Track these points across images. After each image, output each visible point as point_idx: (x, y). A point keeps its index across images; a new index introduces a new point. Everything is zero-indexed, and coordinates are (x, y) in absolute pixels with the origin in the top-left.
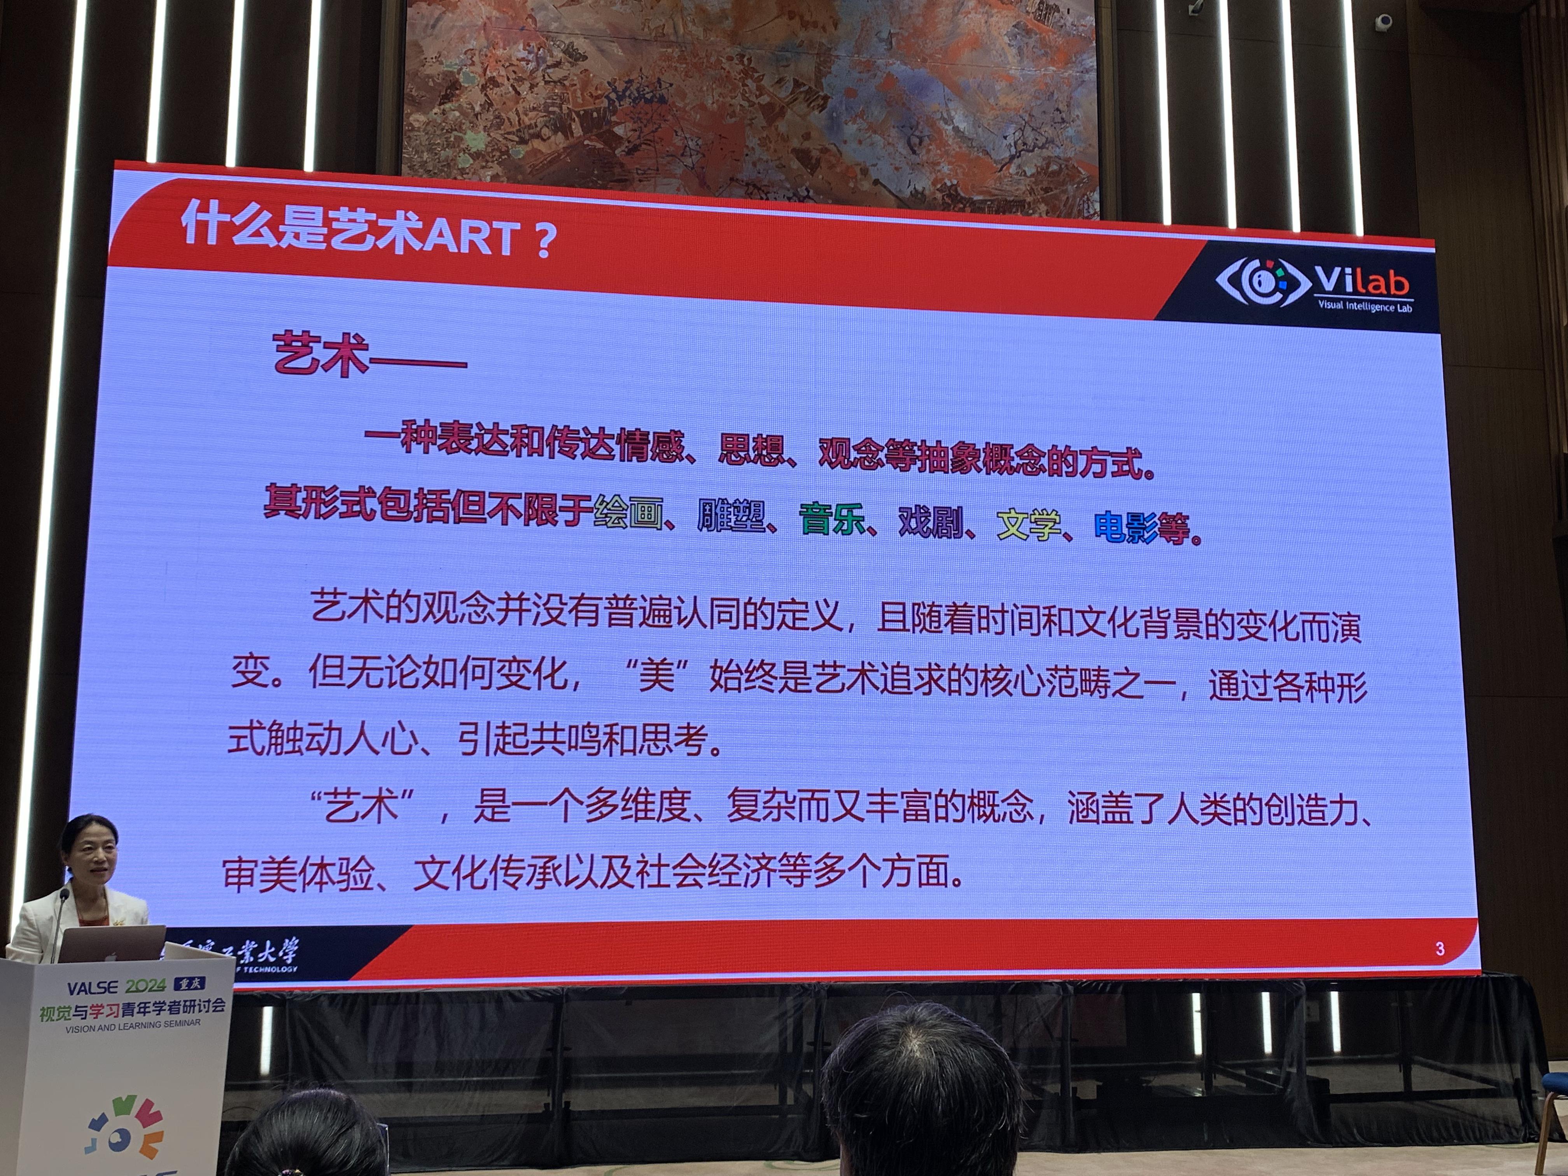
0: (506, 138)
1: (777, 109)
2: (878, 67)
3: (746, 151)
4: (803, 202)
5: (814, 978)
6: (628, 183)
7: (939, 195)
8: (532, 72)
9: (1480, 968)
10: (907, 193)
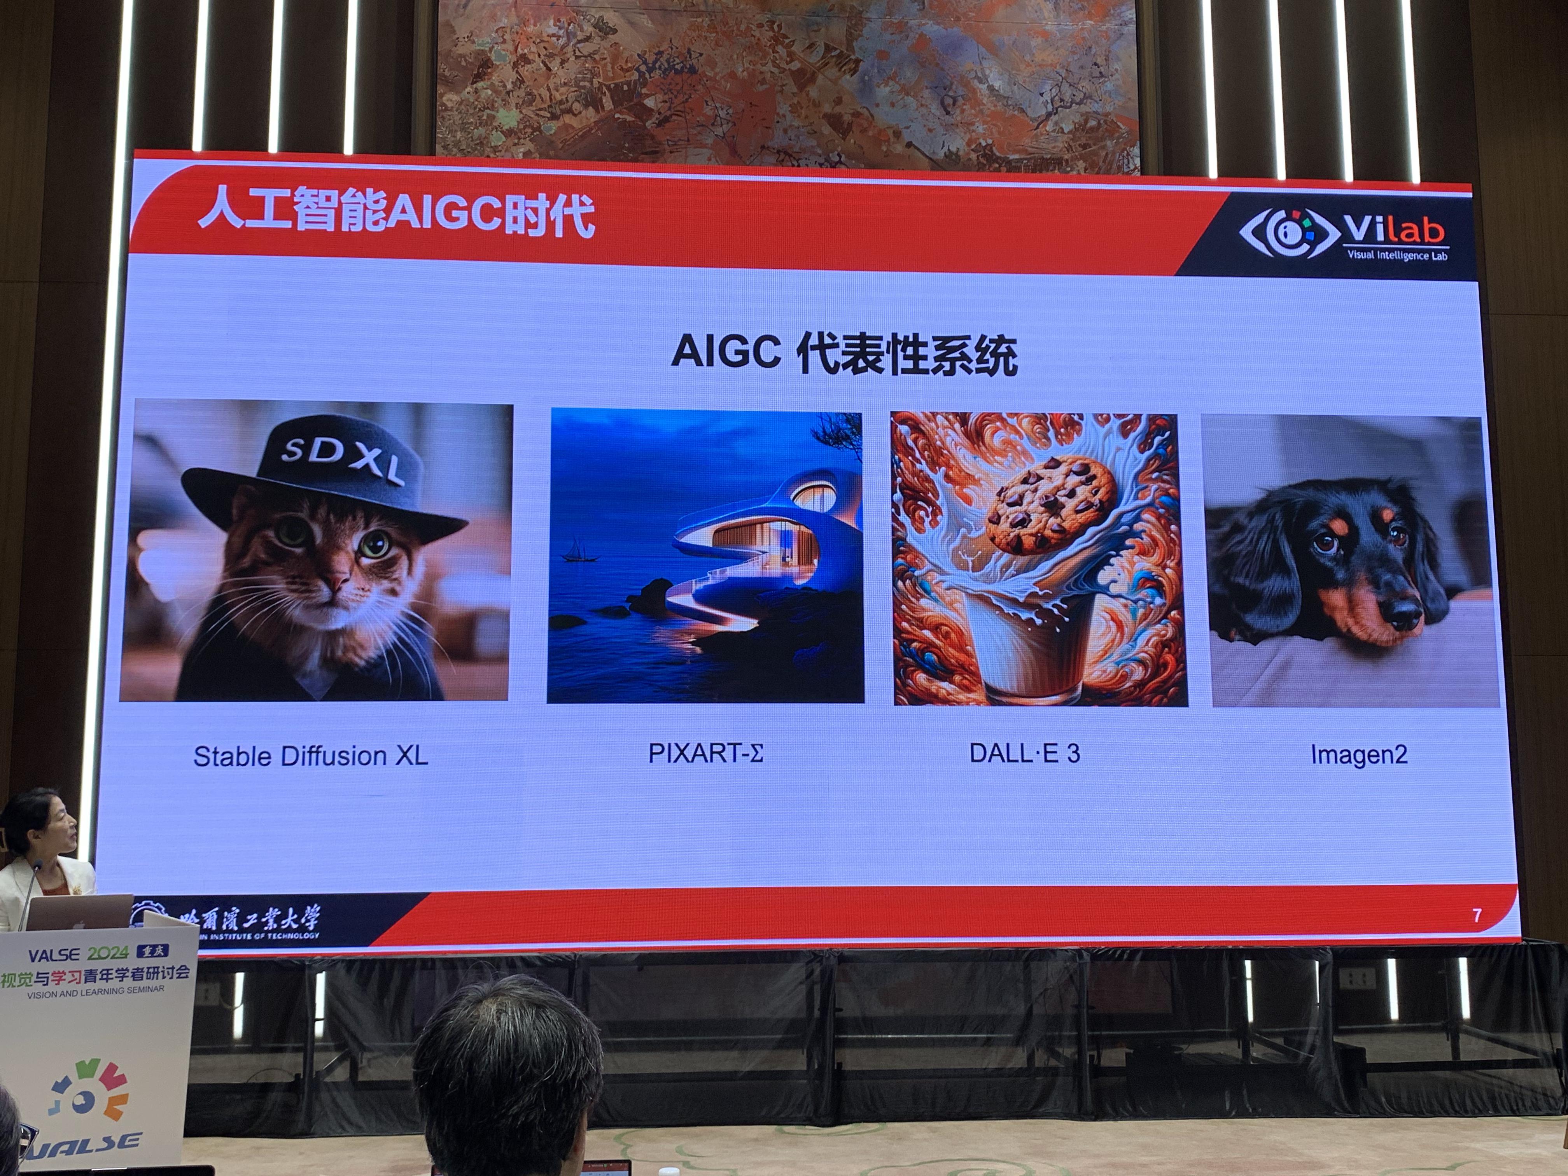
0: (537, 115)
1: (808, 75)
2: (911, 28)
3: (776, 118)
4: (834, 167)
5: (826, 945)
6: (658, 155)
7: (973, 156)
8: (563, 48)
9: (1520, 935)
10: (941, 154)
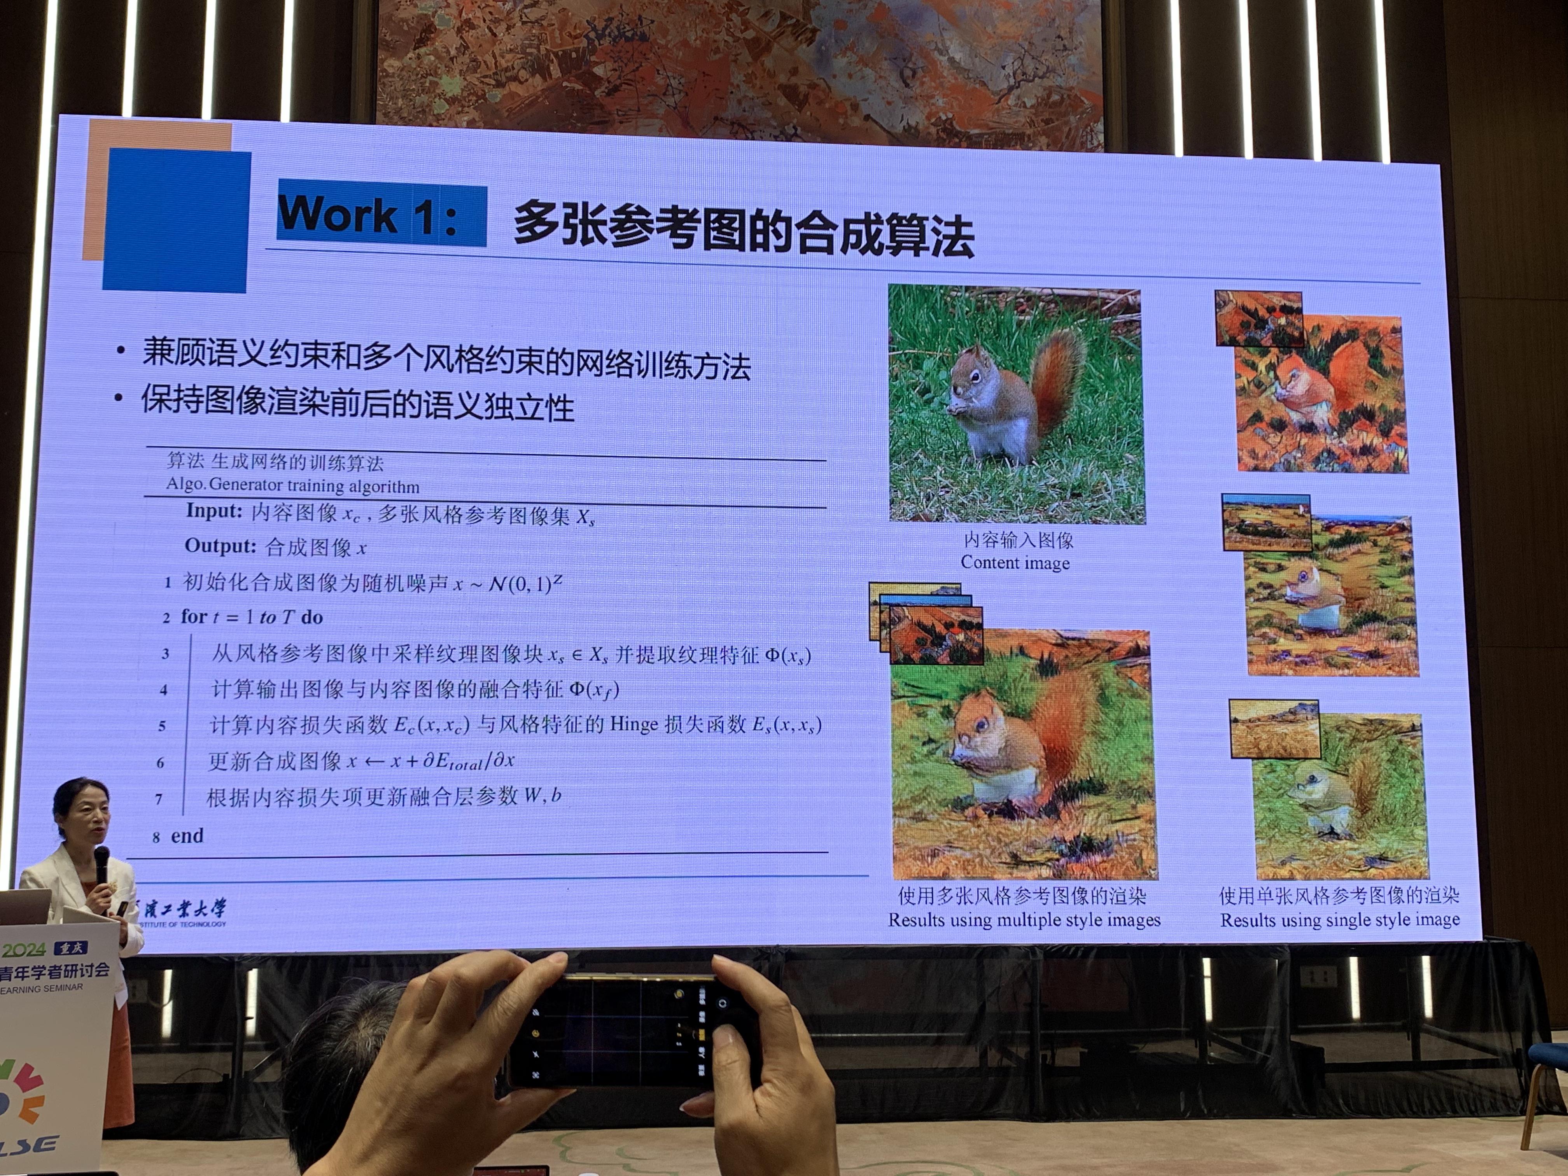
0: (482, 82)
1: (763, 44)
3: (730, 89)
6: (608, 125)
7: (933, 130)
8: (509, 13)
9: (1481, 938)
10: (899, 129)
